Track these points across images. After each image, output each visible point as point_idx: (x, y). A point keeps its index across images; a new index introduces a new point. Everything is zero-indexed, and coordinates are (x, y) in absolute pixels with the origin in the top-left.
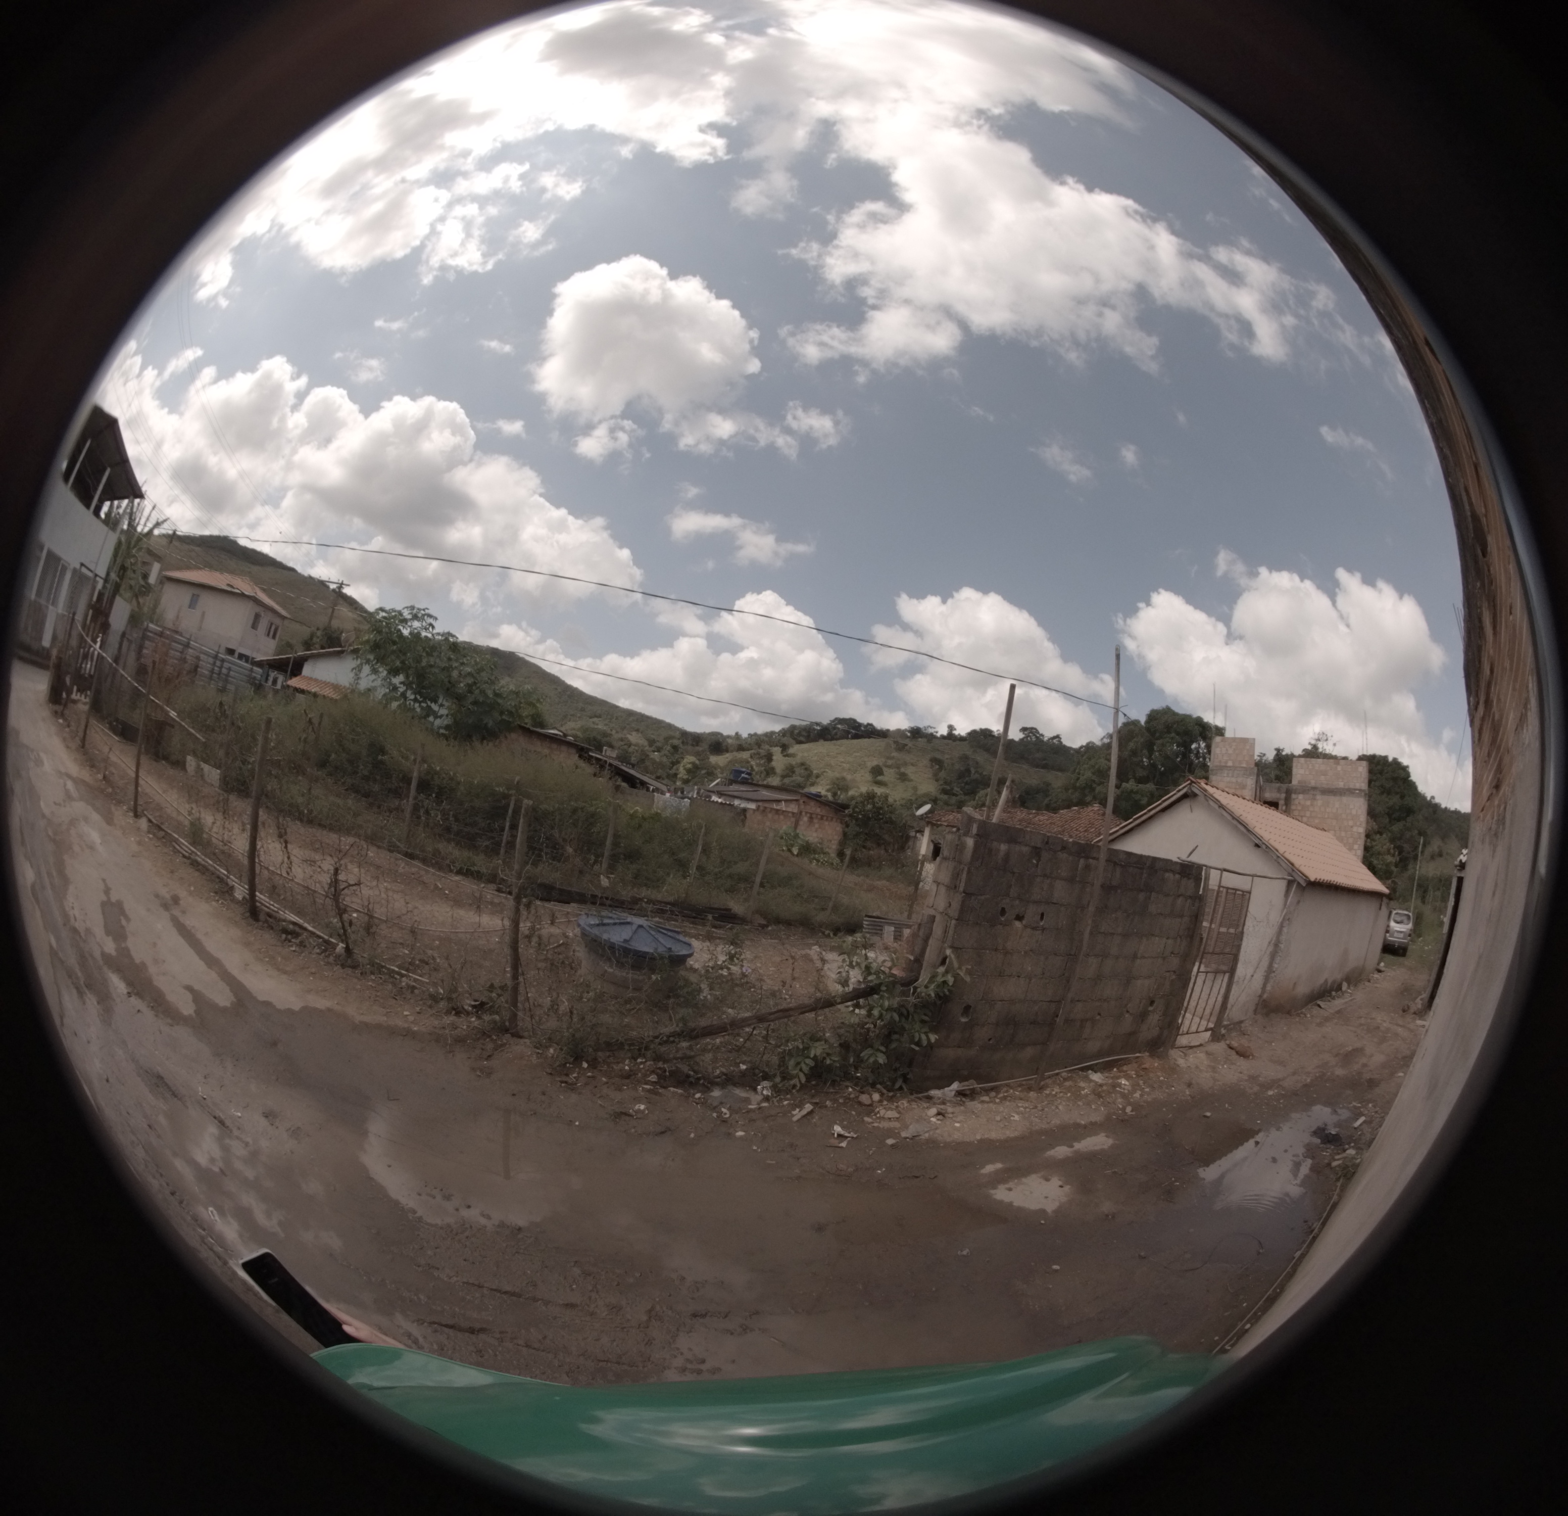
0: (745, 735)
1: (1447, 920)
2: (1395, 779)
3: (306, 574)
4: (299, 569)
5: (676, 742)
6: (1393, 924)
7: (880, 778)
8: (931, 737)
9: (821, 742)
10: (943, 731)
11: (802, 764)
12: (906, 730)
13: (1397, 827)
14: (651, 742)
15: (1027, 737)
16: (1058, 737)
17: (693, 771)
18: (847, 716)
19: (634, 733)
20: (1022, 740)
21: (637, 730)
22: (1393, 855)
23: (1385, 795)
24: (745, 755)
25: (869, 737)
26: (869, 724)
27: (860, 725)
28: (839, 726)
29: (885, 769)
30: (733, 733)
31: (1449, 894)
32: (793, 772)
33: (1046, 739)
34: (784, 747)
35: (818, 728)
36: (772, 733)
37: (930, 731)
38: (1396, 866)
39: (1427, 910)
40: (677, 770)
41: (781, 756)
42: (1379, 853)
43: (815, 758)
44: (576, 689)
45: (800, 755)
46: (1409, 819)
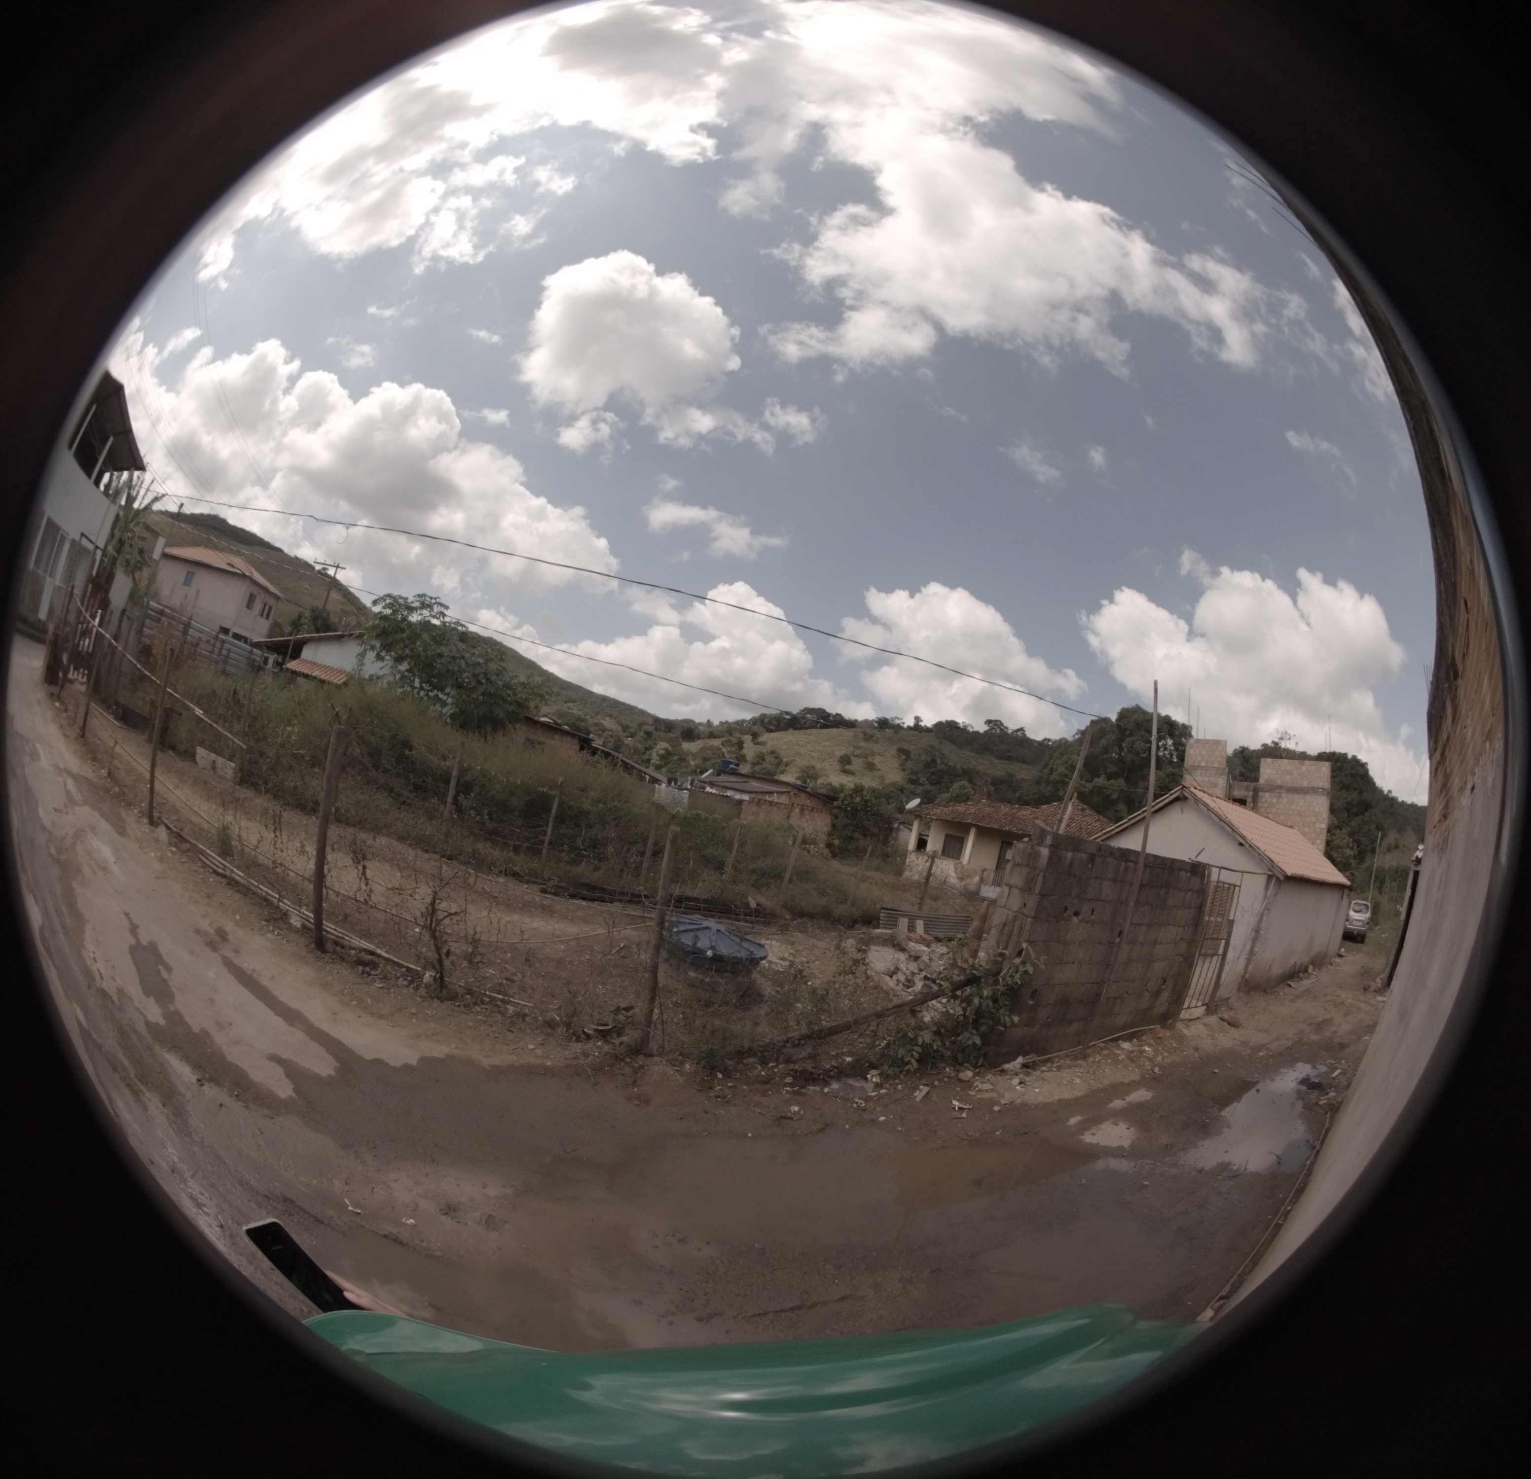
0: (716, 723)
1: (1403, 910)
2: (1354, 776)
3: (292, 555)
4: (286, 550)
5: (650, 728)
6: (1352, 913)
7: (848, 767)
8: (898, 728)
9: (791, 731)
10: (909, 722)
11: (773, 752)
12: (873, 721)
13: (1355, 823)
14: (625, 728)
15: (991, 729)
16: (1022, 729)
17: (666, 757)
18: (816, 707)
19: (607, 719)
20: (986, 732)
21: (611, 716)
22: (1352, 849)
23: (1344, 790)
24: (717, 742)
25: (837, 727)
26: (837, 715)
27: (829, 715)
28: (809, 716)
29: (853, 758)
30: (705, 721)
31: (1406, 885)
32: (764, 760)
33: (1010, 731)
34: (755, 735)
35: (788, 717)
36: (743, 721)
37: (897, 722)
38: (1355, 857)
39: (1384, 900)
40: (650, 755)
41: (752, 743)
42: (1339, 847)
43: (785, 747)
44: (552, 674)
45: (770, 743)
46: (1367, 814)
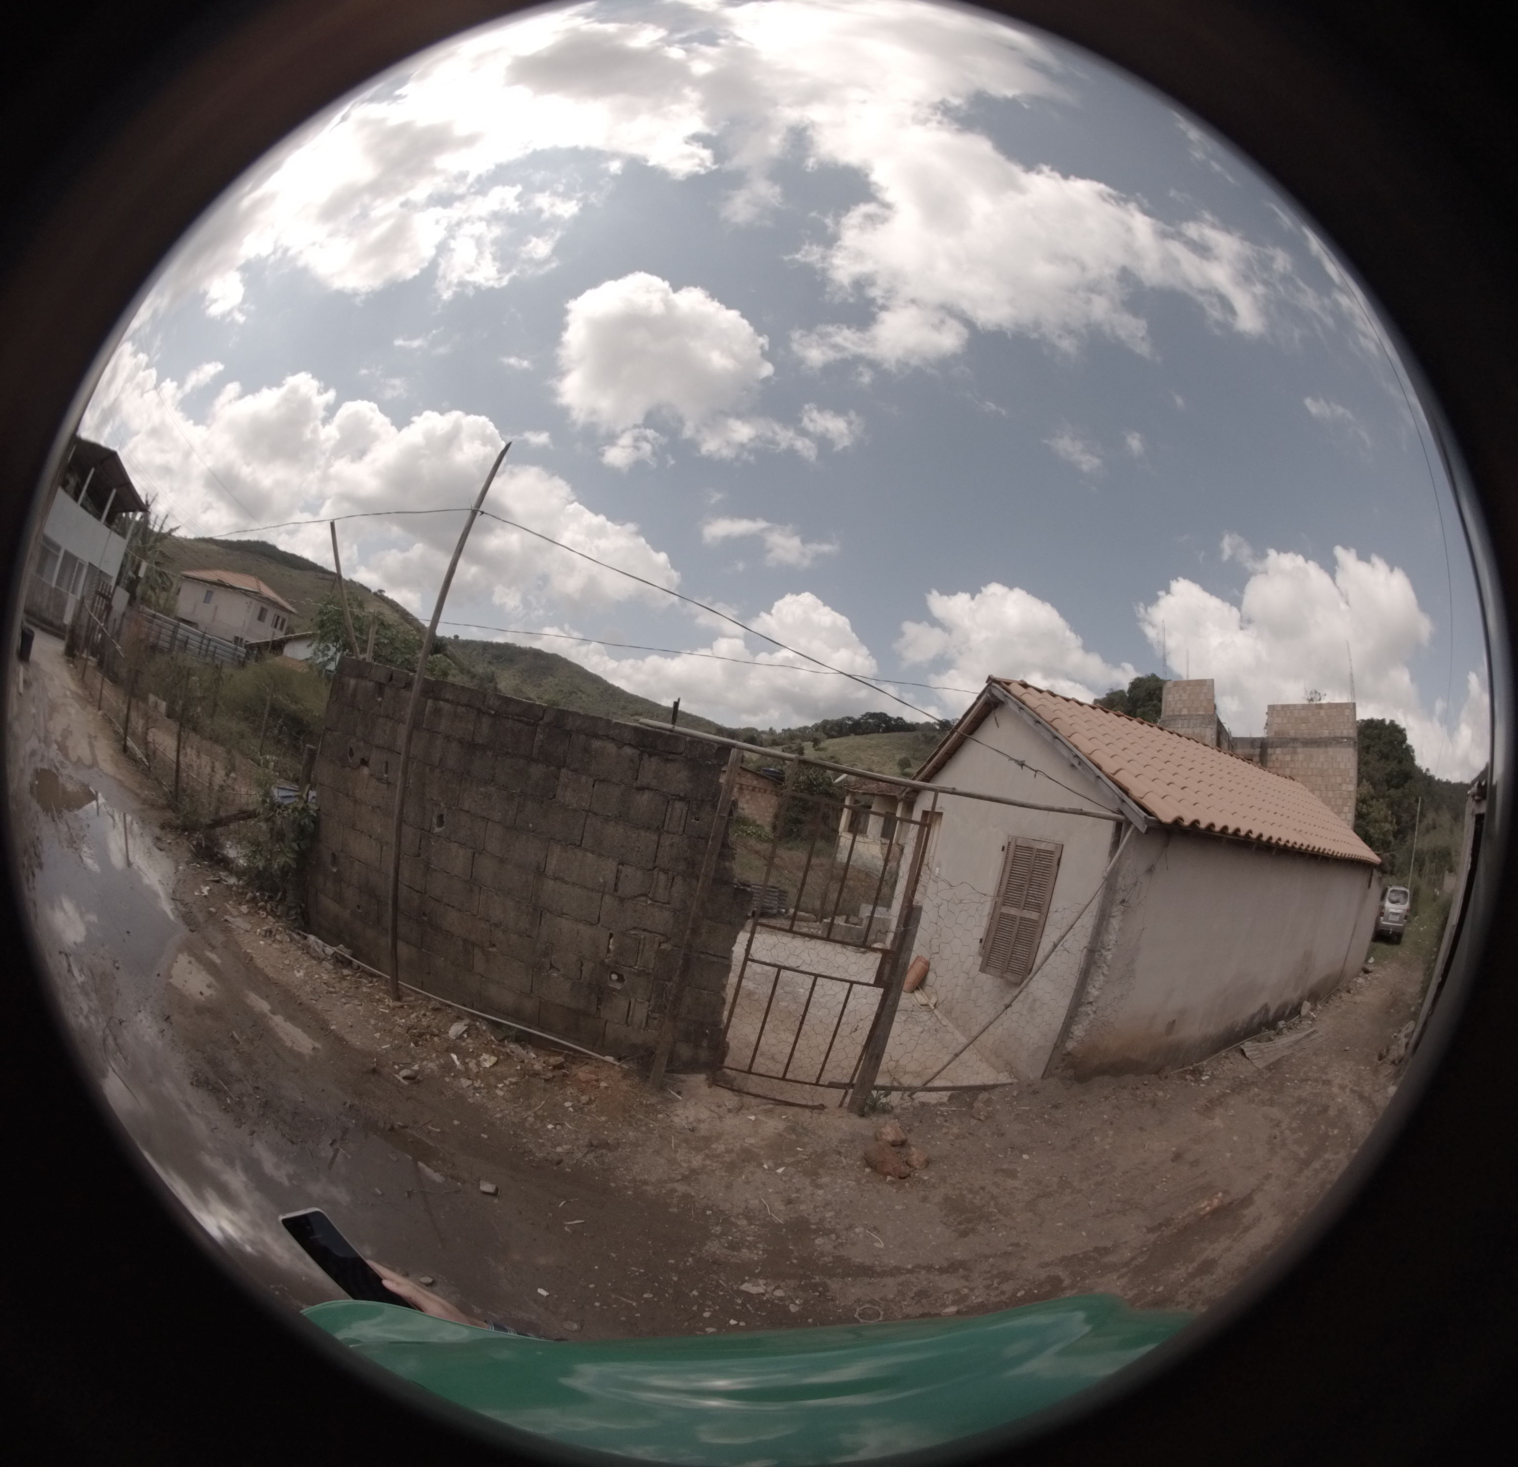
2: (1392, 743)
6: (1387, 904)
7: (907, 770)
9: (852, 736)
11: (833, 757)
12: (934, 723)
13: (1393, 794)
18: (878, 711)
22: (1390, 823)
23: (1383, 760)
25: (899, 731)
26: (899, 719)
27: (890, 719)
28: (870, 721)
29: (911, 761)
30: (767, 729)
34: (816, 742)
35: (850, 723)
36: (806, 728)
38: (1393, 836)
39: (1423, 884)
41: (813, 750)
42: (1373, 821)
43: (846, 752)
44: (618, 688)
45: (831, 749)
